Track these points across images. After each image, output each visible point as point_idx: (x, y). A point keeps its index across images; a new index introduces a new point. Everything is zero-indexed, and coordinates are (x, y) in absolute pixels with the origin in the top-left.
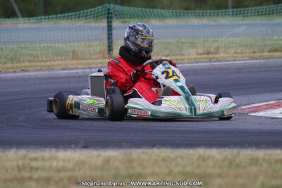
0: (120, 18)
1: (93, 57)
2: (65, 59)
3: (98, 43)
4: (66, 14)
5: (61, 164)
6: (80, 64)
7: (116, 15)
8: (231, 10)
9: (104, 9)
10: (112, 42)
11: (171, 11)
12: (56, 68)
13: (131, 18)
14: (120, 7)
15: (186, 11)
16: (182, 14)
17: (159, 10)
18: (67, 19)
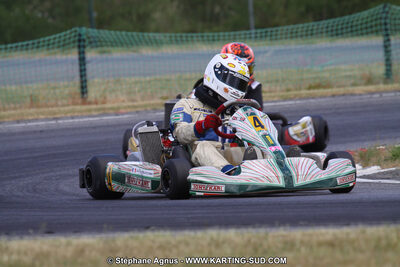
0: (97, 46)
1: (60, 103)
2: (20, 107)
3: (66, 83)
4: (20, 44)
5: (14, 257)
6: (42, 114)
7: (90, 43)
8: (253, 31)
9: (73, 34)
10: (86, 81)
11: (168, 35)
12: (6, 120)
13: (112, 46)
14: (96, 31)
15: (189, 35)
16: (184, 39)
17: (151, 35)
18: (22, 50)
